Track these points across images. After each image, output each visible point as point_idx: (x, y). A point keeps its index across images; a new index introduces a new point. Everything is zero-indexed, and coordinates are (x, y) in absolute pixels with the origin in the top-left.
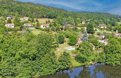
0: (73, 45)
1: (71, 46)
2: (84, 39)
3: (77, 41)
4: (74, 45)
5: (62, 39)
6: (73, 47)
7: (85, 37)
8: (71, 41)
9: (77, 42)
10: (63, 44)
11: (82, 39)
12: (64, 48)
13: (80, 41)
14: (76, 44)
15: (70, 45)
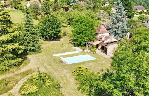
0: (85, 45)
1: (77, 48)
2: (116, 28)
3: (97, 34)
4: (89, 44)
5: (53, 28)
6: (84, 50)
7: (118, 22)
8: (79, 33)
9: (96, 37)
10: (57, 42)
11: (110, 29)
12: (54, 55)
13: (104, 32)
14: (94, 41)
15: (75, 45)
